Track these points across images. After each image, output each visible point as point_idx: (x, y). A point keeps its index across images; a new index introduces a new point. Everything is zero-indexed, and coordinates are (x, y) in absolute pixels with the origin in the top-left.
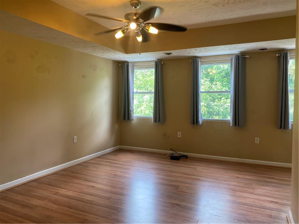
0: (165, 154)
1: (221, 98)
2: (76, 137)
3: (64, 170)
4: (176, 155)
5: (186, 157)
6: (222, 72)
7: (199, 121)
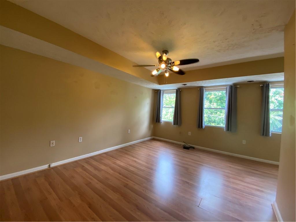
0: (180, 145)
1: (216, 113)
2: (129, 130)
3: (122, 148)
4: (187, 146)
5: (194, 148)
6: (217, 97)
7: (203, 127)
